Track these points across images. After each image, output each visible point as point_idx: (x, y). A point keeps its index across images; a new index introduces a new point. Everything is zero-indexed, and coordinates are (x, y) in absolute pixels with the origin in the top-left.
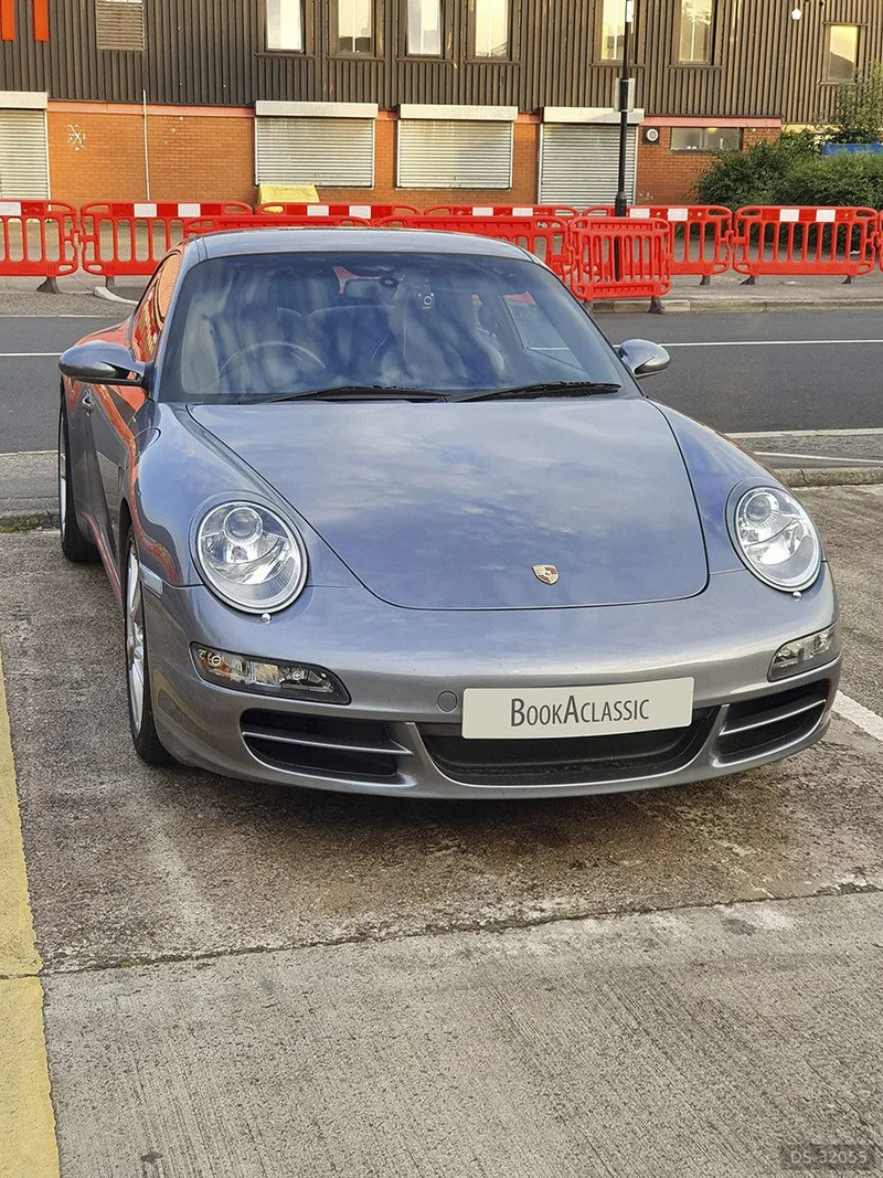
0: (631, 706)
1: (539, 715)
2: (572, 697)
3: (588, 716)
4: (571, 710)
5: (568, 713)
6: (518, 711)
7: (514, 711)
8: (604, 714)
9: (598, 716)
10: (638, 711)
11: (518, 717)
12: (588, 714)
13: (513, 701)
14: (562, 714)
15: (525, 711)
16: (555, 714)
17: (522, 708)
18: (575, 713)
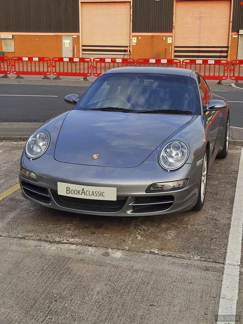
0: (100, 193)
1: (74, 192)
2: (83, 189)
3: (88, 194)
4: (83, 192)
5: (82, 193)
6: (68, 190)
7: (67, 190)
8: (92, 194)
9: (91, 194)
10: (102, 194)
11: (68, 192)
12: (88, 193)
13: (67, 187)
14: (81, 192)
15: (70, 190)
16: (79, 192)
17: (69, 189)
18: (84, 193)
